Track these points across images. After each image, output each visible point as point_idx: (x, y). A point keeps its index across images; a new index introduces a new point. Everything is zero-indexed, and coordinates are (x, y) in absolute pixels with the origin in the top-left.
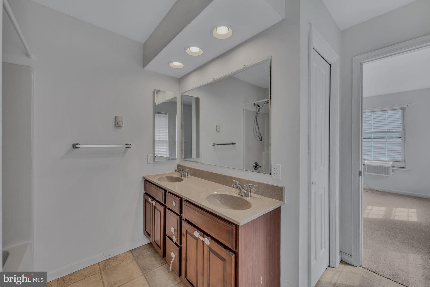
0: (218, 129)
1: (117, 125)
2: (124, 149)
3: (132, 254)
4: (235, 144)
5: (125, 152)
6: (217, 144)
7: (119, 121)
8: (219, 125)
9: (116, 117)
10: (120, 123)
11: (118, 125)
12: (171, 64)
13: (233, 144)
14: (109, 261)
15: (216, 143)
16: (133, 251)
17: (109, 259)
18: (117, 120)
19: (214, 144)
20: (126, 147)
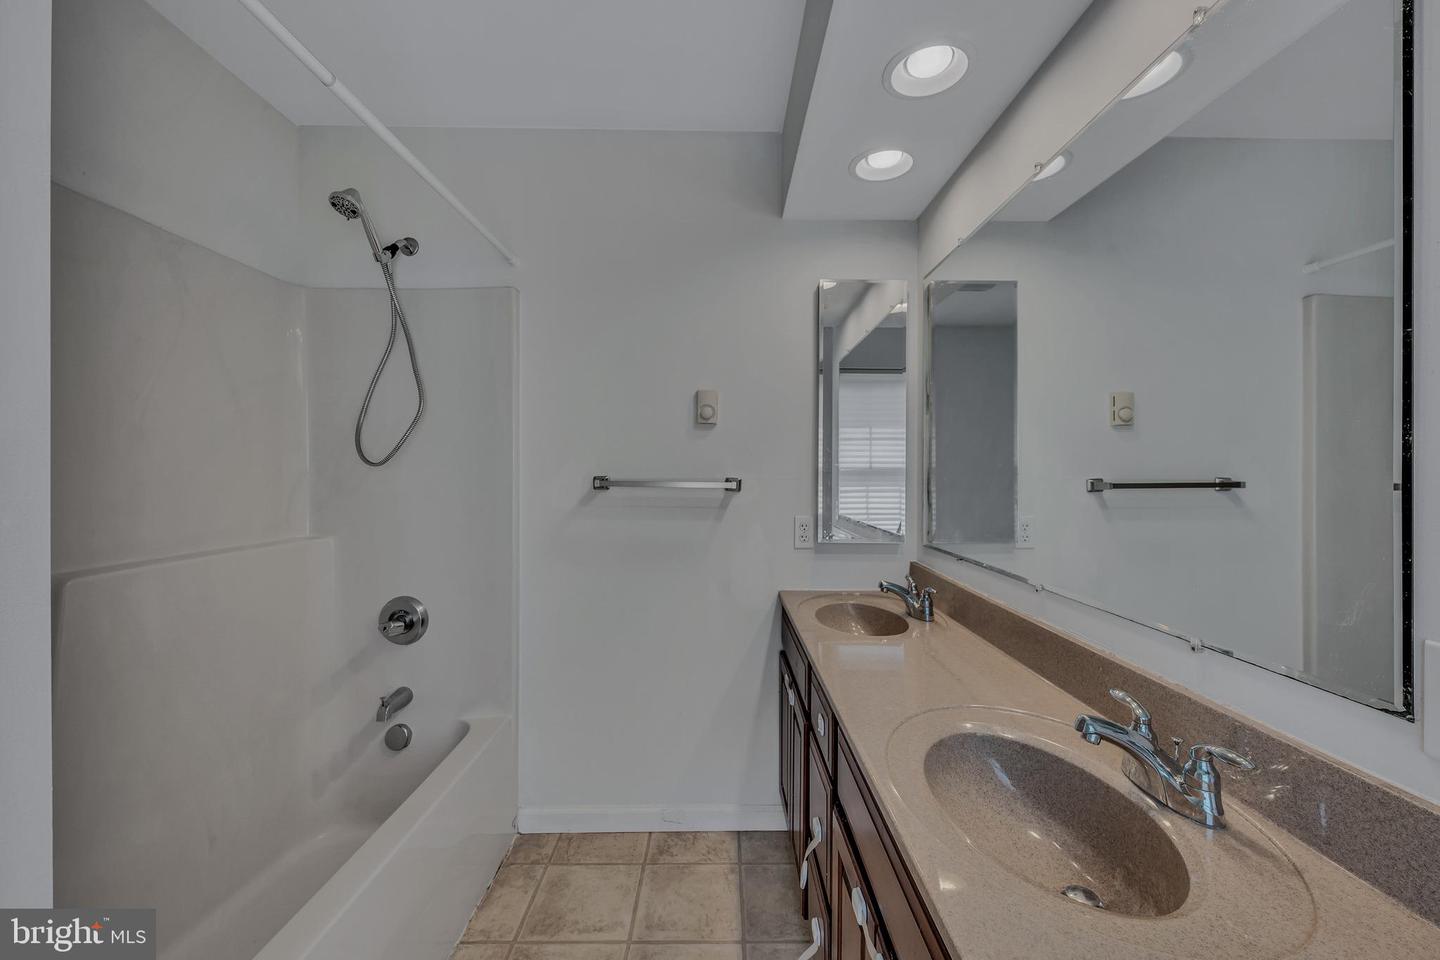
0: (1124, 414)
1: (700, 420)
2: (722, 494)
3: (739, 846)
4: (1238, 485)
5: (724, 505)
6: (1116, 486)
7: (705, 406)
8: (1131, 396)
9: (697, 395)
10: (708, 412)
11: (704, 419)
12: (861, 170)
13: (1227, 485)
14: (676, 840)
15: (1108, 479)
16: (743, 838)
17: (678, 834)
18: (700, 405)
19: (1096, 487)
20: (727, 489)
